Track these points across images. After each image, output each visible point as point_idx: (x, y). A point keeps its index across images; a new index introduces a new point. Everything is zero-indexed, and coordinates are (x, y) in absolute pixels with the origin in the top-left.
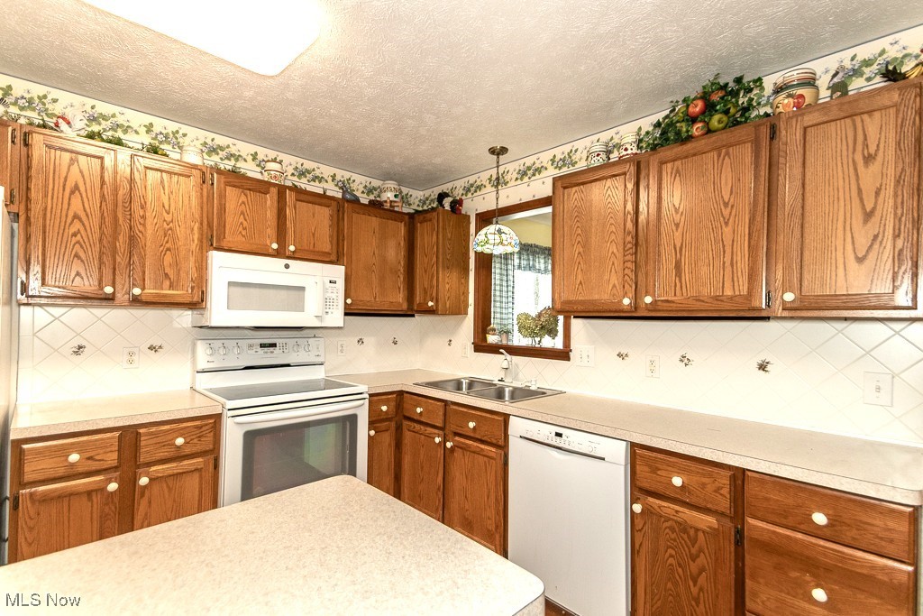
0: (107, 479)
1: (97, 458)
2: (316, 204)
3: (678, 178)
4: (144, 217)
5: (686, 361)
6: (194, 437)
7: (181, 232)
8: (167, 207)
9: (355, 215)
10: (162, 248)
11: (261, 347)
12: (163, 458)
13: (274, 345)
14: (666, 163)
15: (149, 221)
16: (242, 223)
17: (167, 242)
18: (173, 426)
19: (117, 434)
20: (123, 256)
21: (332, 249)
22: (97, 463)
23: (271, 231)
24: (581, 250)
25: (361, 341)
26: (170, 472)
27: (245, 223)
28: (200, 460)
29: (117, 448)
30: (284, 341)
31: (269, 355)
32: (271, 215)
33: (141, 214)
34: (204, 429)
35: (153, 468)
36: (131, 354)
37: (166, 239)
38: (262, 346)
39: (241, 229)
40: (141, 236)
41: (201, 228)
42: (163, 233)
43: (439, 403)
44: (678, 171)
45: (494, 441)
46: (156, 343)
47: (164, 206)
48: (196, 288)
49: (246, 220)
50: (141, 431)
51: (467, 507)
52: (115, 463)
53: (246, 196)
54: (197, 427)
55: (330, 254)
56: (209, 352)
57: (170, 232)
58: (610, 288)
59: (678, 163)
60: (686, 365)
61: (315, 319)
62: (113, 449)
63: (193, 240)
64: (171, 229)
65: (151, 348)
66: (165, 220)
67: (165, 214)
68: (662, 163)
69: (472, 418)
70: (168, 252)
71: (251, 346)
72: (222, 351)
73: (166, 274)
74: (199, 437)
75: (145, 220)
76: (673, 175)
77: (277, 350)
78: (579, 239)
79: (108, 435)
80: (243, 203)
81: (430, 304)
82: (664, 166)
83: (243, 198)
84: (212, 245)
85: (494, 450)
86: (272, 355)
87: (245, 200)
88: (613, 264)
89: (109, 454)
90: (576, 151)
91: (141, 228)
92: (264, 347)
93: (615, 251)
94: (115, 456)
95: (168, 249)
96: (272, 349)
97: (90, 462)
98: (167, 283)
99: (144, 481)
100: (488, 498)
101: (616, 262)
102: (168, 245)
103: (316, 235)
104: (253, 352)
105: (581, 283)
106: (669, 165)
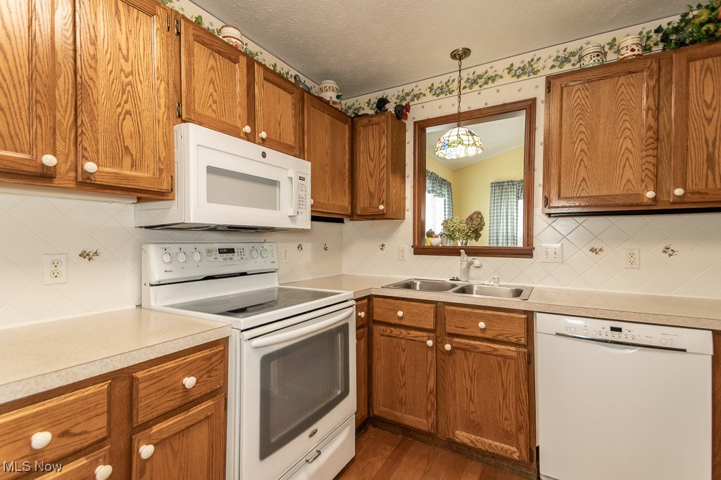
0: (91, 463)
1: (76, 430)
2: (281, 88)
3: (709, 75)
4: (94, 57)
5: (670, 252)
6: (204, 372)
7: (142, 90)
8: (125, 52)
9: (312, 109)
10: (119, 110)
11: (220, 253)
12: (169, 409)
13: (231, 251)
14: (694, 60)
15: (101, 66)
16: (211, 95)
17: (126, 102)
18: (180, 361)
19: (104, 386)
20: (66, 111)
21: (295, 142)
22: (77, 438)
23: (240, 111)
24: (585, 147)
25: (300, 247)
26: (177, 429)
27: (215, 94)
28: (210, 403)
29: (105, 408)
30: (241, 246)
31: (229, 262)
32: (240, 89)
33: (92, 53)
34: (214, 359)
35: (155, 429)
36: (55, 264)
37: (125, 97)
38: (221, 251)
39: (211, 102)
40: (92, 86)
41: (167, 91)
42: (120, 87)
43: (429, 305)
44: (709, 69)
45: (514, 340)
46: (90, 249)
47: (120, 49)
48: (165, 172)
49: (215, 91)
50: (140, 375)
51: (472, 408)
52: (103, 433)
53: (215, 60)
54: (207, 358)
55: (294, 148)
56: (167, 258)
57: (129, 88)
58: (624, 183)
59: (710, 60)
60: (670, 255)
61: (289, 220)
62: (100, 411)
63: (159, 106)
64: (129, 84)
65: (84, 255)
66: (122, 70)
67: (122, 61)
68: (691, 59)
69: (482, 318)
70: (128, 116)
71: (209, 252)
72: (182, 258)
73: (127, 148)
74: (209, 372)
75: (96, 62)
76: (703, 72)
77: (235, 256)
78: (582, 136)
79: (91, 390)
80: (212, 68)
81: (381, 207)
82: (692, 64)
83: (212, 62)
84: (180, 116)
85: (513, 349)
86: (232, 262)
87: (215, 65)
88: (628, 159)
89: (95, 420)
90: (538, 60)
91: (92, 73)
92: (223, 253)
93: (630, 146)
94: (102, 421)
95: (128, 113)
96: (230, 255)
97: (65, 441)
98: (127, 161)
99: (146, 450)
100: (504, 398)
101: (631, 157)
102: (127, 107)
103: (281, 125)
104: (212, 259)
105: (584, 179)
106: (698, 63)
